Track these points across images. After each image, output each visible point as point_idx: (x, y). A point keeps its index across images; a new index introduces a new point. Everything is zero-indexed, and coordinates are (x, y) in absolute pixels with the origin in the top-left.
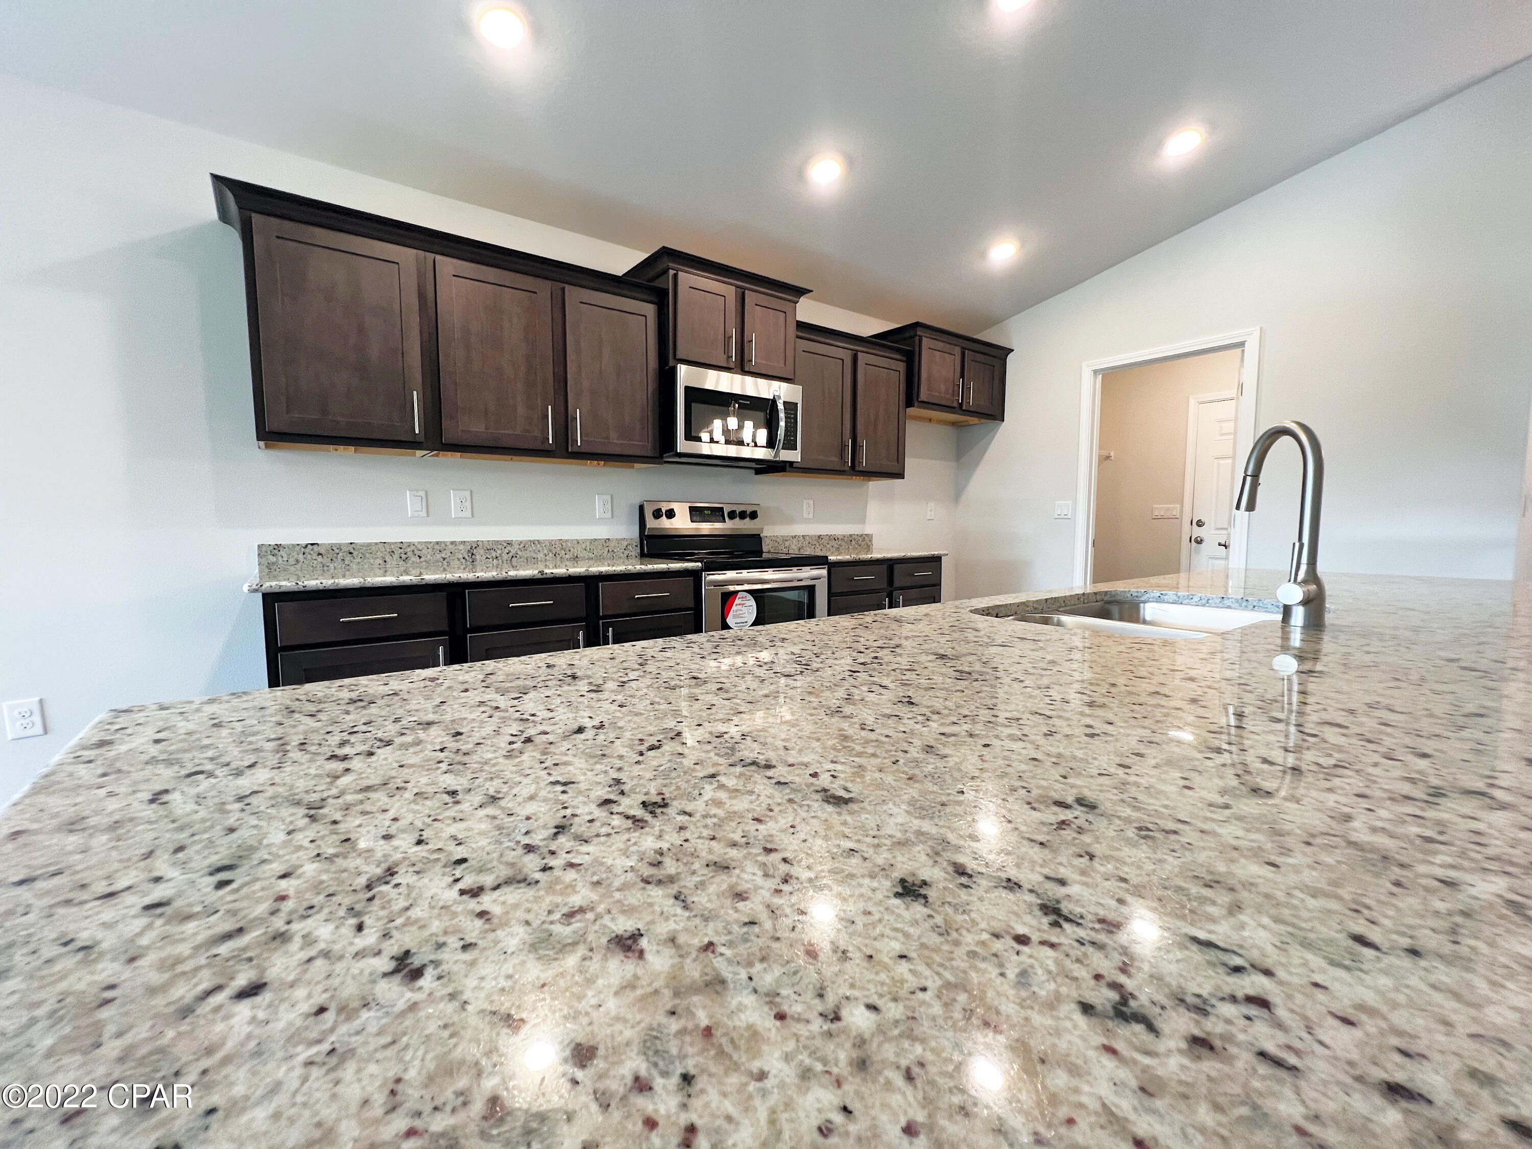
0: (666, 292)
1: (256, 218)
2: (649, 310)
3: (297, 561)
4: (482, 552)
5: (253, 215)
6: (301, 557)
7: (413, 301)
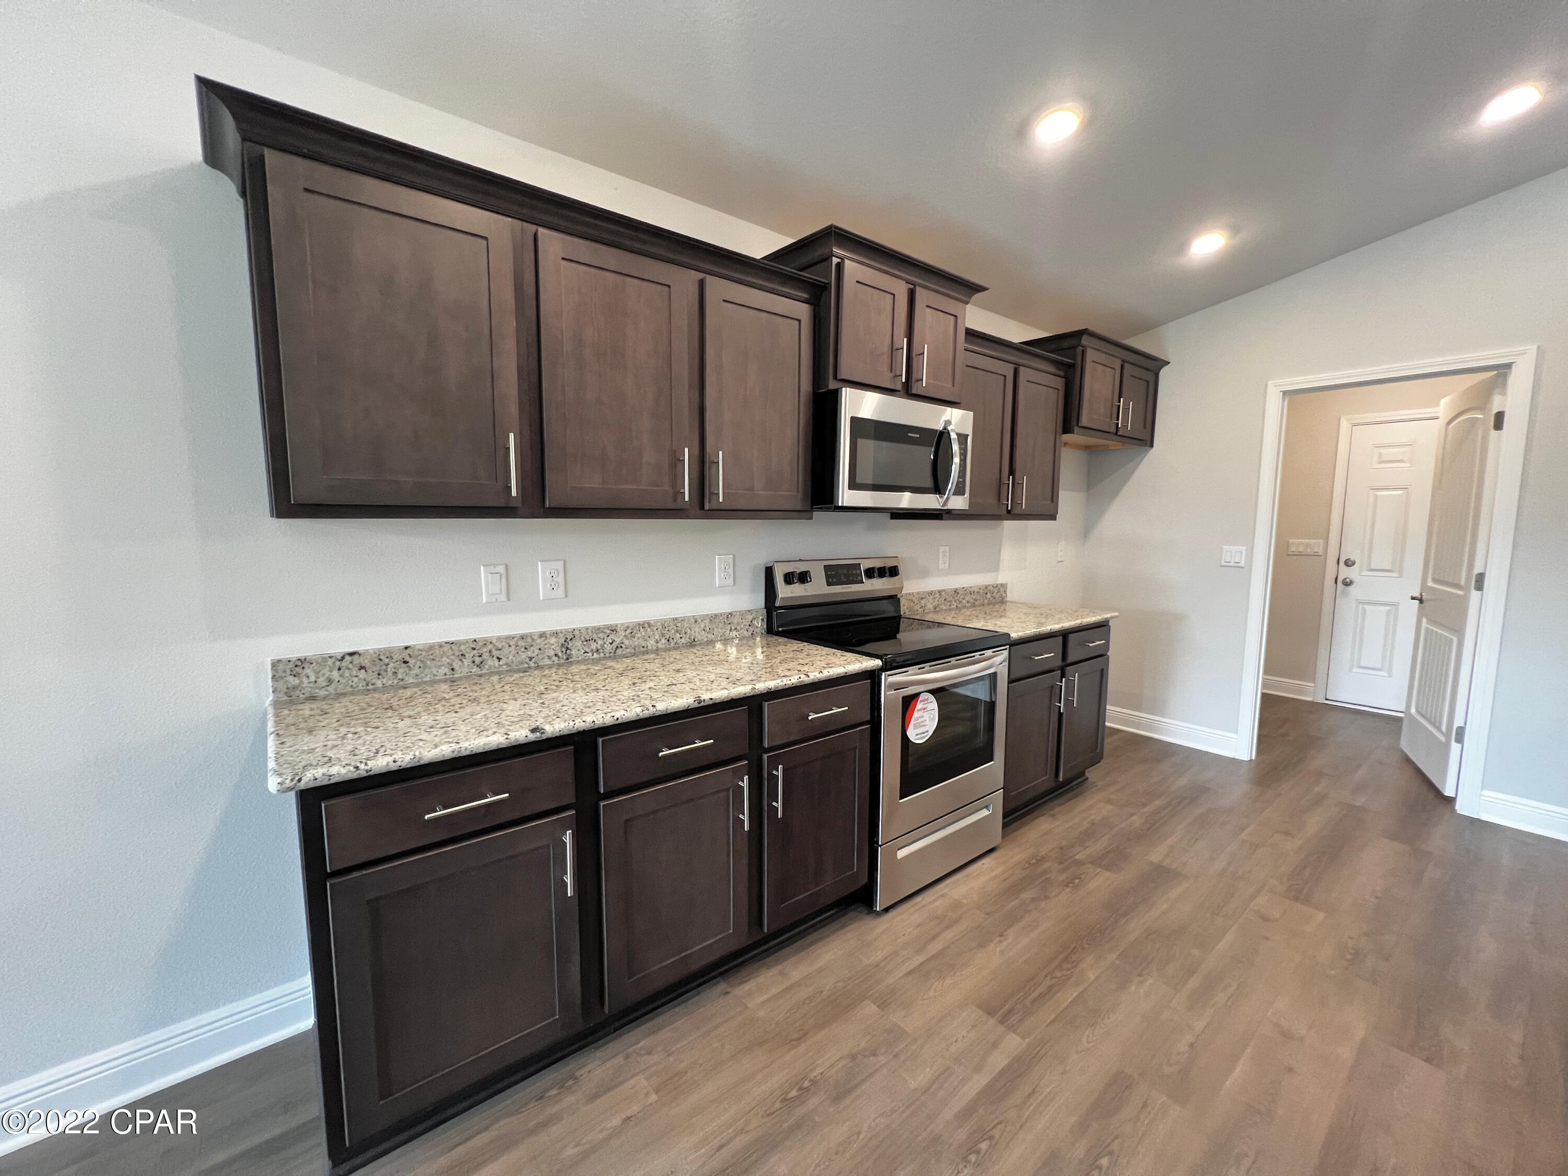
0: (825, 287)
1: (272, 158)
2: (803, 311)
3: (330, 681)
4: (578, 644)
5: (267, 152)
6: (335, 675)
7: (506, 294)
